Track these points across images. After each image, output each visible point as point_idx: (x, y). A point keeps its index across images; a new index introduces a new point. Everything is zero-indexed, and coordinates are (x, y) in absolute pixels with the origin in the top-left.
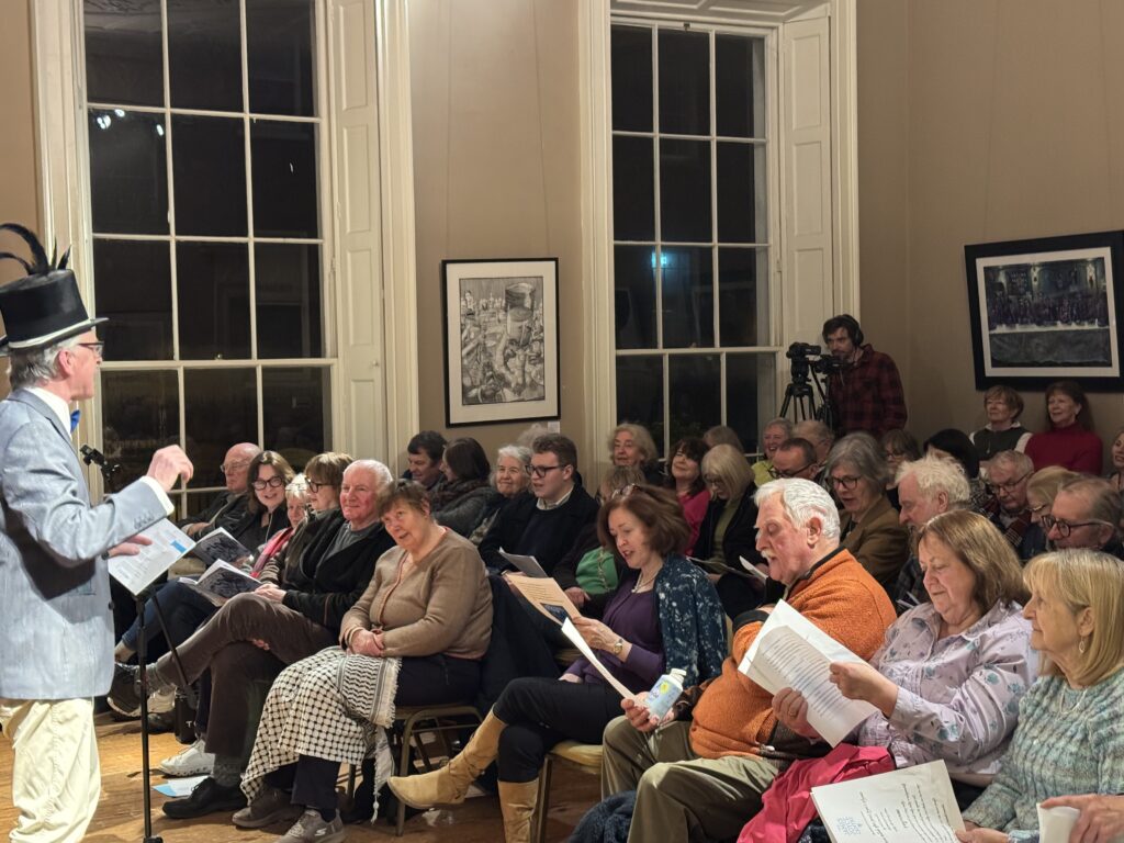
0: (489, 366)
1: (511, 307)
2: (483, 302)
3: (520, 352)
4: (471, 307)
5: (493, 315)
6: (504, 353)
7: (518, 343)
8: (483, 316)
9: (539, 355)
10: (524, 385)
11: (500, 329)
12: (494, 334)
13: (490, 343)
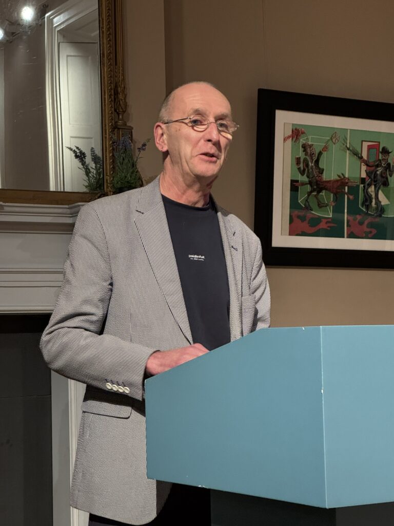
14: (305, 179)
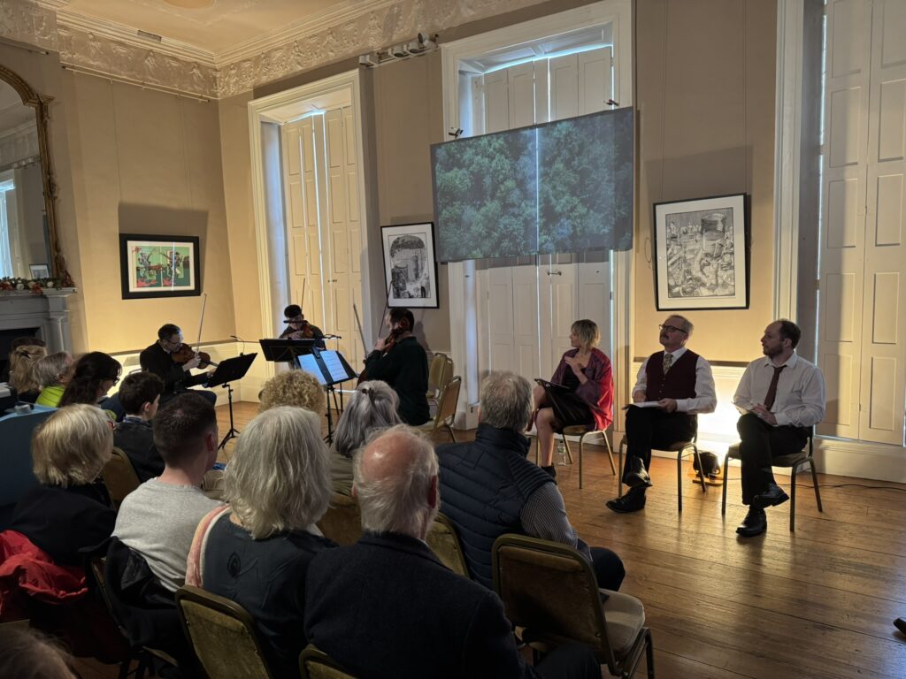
0: (689, 272)
1: (706, 231)
2: (683, 229)
3: (714, 262)
4: (674, 232)
5: (691, 237)
6: (700, 262)
7: (711, 256)
8: (685, 238)
9: (729, 264)
10: (717, 285)
11: (697, 246)
12: (692, 251)
13: (689, 256)
14: (142, 266)
